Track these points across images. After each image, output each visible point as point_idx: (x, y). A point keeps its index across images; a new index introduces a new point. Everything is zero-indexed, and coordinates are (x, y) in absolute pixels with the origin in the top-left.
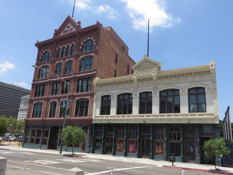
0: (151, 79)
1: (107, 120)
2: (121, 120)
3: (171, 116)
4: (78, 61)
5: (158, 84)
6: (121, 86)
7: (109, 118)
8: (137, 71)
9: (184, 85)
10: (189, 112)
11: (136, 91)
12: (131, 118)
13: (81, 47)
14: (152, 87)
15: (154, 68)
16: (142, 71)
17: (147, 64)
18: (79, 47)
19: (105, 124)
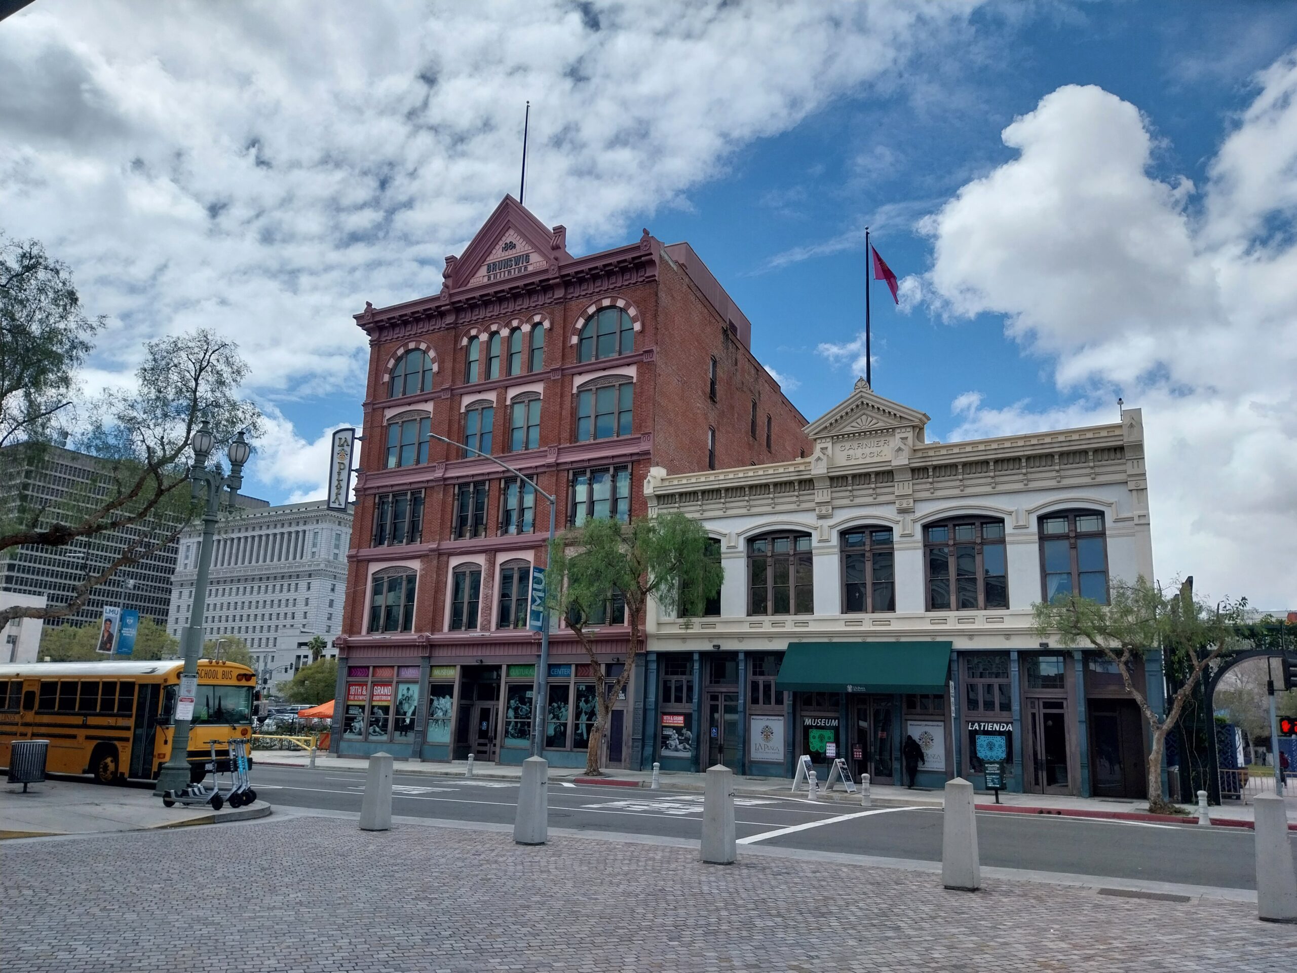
0: (887, 475)
1: (712, 638)
3: (973, 619)
5: (918, 495)
6: (762, 503)
7: (719, 629)
8: (828, 444)
9: (1021, 501)
11: (822, 522)
12: (813, 628)
13: (575, 340)
14: (892, 510)
15: (899, 435)
16: (847, 445)
17: (867, 415)
18: (565, 339)
19: (703, 654)
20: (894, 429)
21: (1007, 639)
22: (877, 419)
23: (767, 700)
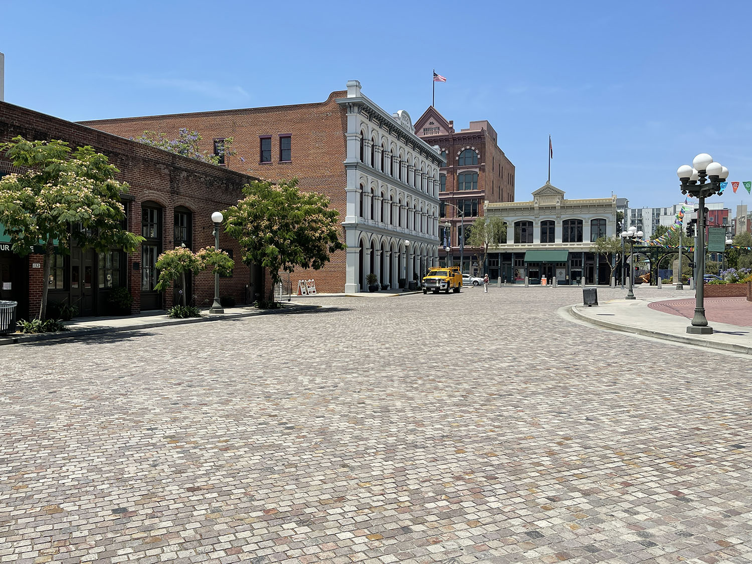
0: (554, 208)
1: (504, 249)
2: (521, 249)
3: (574, 245)
4: (456, 177)
5: (562, 213)
6: (519, 213)
7: (506, 247)
8: (538, 198)
9: (587, 216)
10: (591, 242)
11: (537, 219)
12: (532, 247)
13: (457, 158)
14: (555, 217)
15: (558, 197)
16: (543, 198)
17: (549, 190)
18: (454, 158)
19: (501, 253)
20: (556, 195)
21: (582, 249)
22: (552, 192)
23: (519, 265)
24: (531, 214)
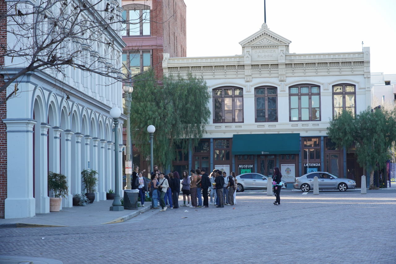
0: (276, 65)
5: (288, 75)
8: (250, 49)
9: (327, 80)
11: (248, 83)
15: (280, 48)
16: (258, 50)
17: (266, 38)
20: (278, 46)
21: (320, 132)
22: (270, 40)
24: (239, 76)
